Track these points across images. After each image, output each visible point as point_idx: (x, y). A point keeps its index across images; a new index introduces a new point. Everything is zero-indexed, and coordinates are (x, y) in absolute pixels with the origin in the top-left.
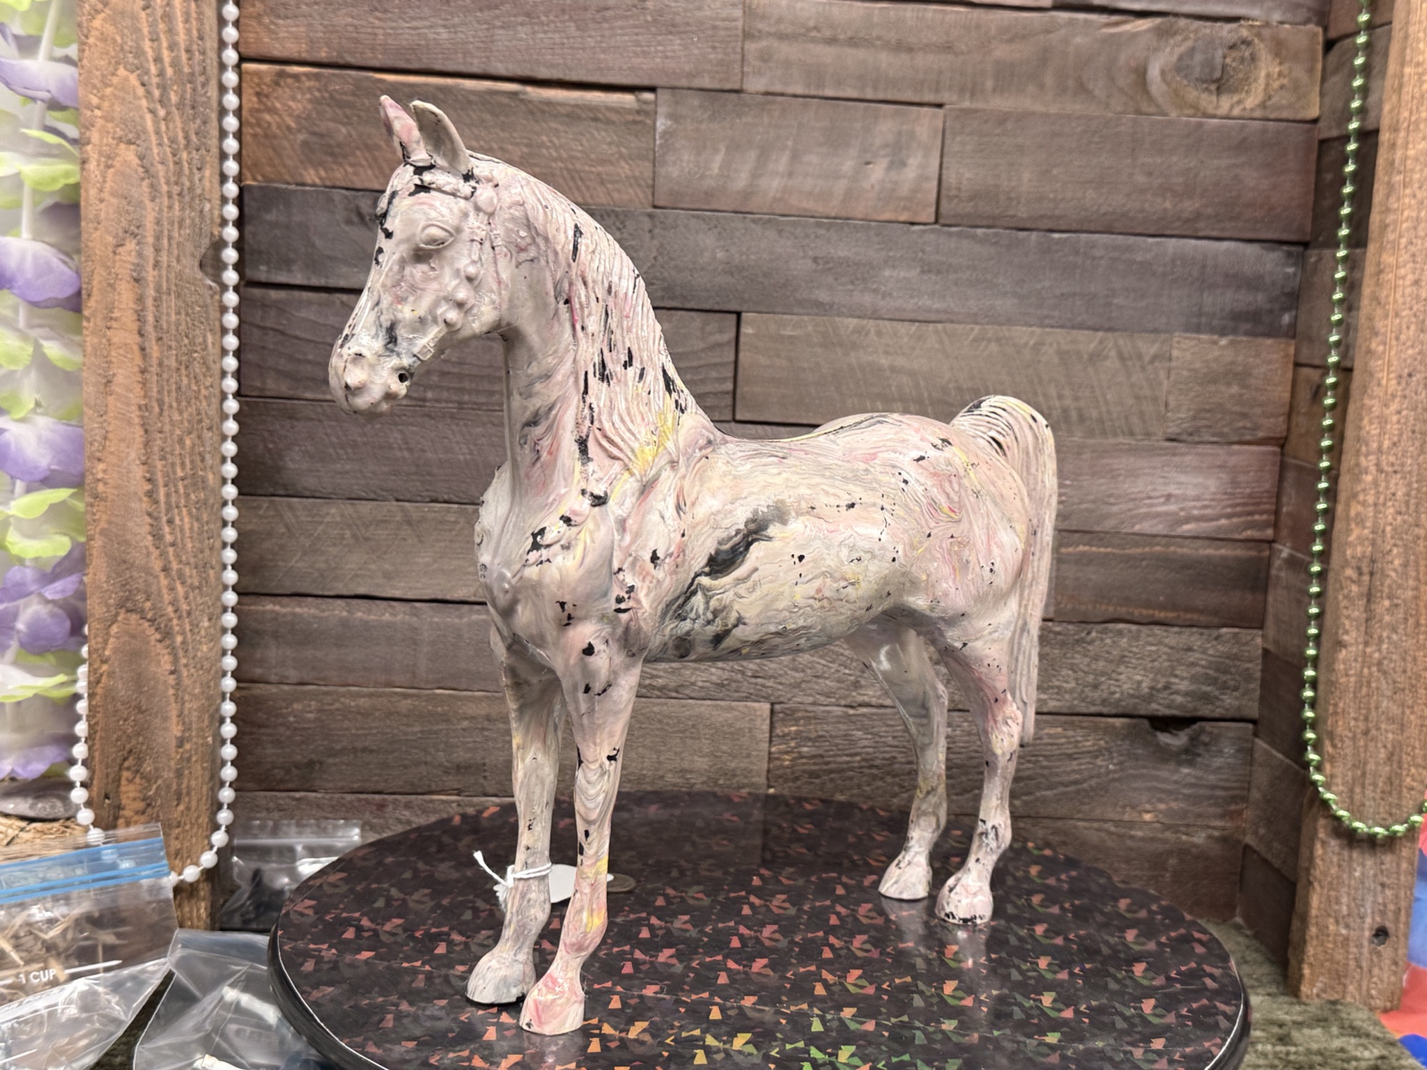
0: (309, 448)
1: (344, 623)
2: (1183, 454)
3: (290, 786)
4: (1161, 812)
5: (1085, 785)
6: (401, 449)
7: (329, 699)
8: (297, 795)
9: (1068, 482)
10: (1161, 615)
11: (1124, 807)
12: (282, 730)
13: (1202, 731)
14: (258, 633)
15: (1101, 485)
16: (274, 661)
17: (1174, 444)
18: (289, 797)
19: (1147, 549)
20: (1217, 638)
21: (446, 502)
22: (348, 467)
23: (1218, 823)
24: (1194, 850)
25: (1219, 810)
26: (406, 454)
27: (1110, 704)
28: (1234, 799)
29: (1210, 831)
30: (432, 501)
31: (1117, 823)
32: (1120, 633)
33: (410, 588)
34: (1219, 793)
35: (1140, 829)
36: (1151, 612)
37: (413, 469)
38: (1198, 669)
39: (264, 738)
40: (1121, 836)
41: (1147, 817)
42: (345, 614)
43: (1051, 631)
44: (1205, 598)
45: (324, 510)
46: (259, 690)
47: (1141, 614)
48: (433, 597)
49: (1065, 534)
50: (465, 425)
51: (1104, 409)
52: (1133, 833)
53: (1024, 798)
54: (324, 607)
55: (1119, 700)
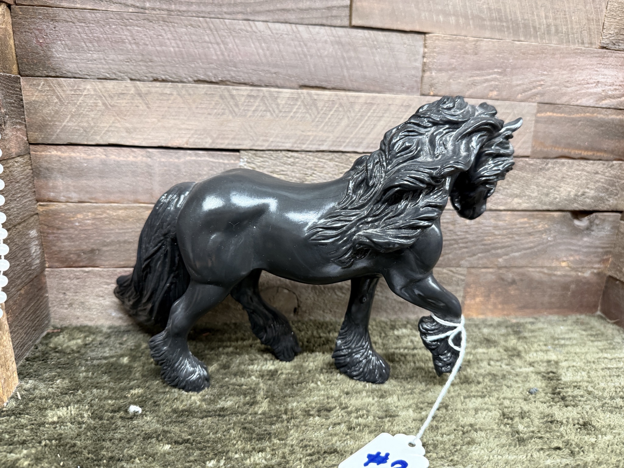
0: (68, 42)
1: (104, 163)
2: (608, 57)
3: (81, 264)
4: (571, 262)
5: (535, 249)
6: (130, 43)
7: (98, 211)
8: (87, 269)
9: (545, 73)
10: (585, 154)
11: (553, 259)
12: (72, 231)
13: (597, 217)
14: (47, 169)
15: (563, 74)
16: (61, 188)
17: (605, 50)
18: (82, 271)
19: (582, 115)
20: (611, 166)
21: (163, 81)
22: (95, 56)
23: (596, 266)
24: (584, 280)
25: (598, 259)
26: (134, 46)
27: (554, 204)
28: (607, 253)
29: (593, 270)
30: (156, 80)
31: (550, 268)
32: (563, 164)
33: (144, 139)
34: (600, 250)
35: (560, 270)
36: (580, 152)
37: (140, 57)
38: (600, 184)
39: (62, 236)
40: (549, 275)
41: (564, 264)
42: (104, 157)
43: (527, 163)
44: (609, 144)
45: (82, 86)
46: (54, 206)
47: (575, 153)
48: (159, 145)
49: (540, 105)
50: (174, 27)
51: (569, 26)
52: (556, 273)
53: (505, 257)
54: (89, 152)
55: (559, 202)
